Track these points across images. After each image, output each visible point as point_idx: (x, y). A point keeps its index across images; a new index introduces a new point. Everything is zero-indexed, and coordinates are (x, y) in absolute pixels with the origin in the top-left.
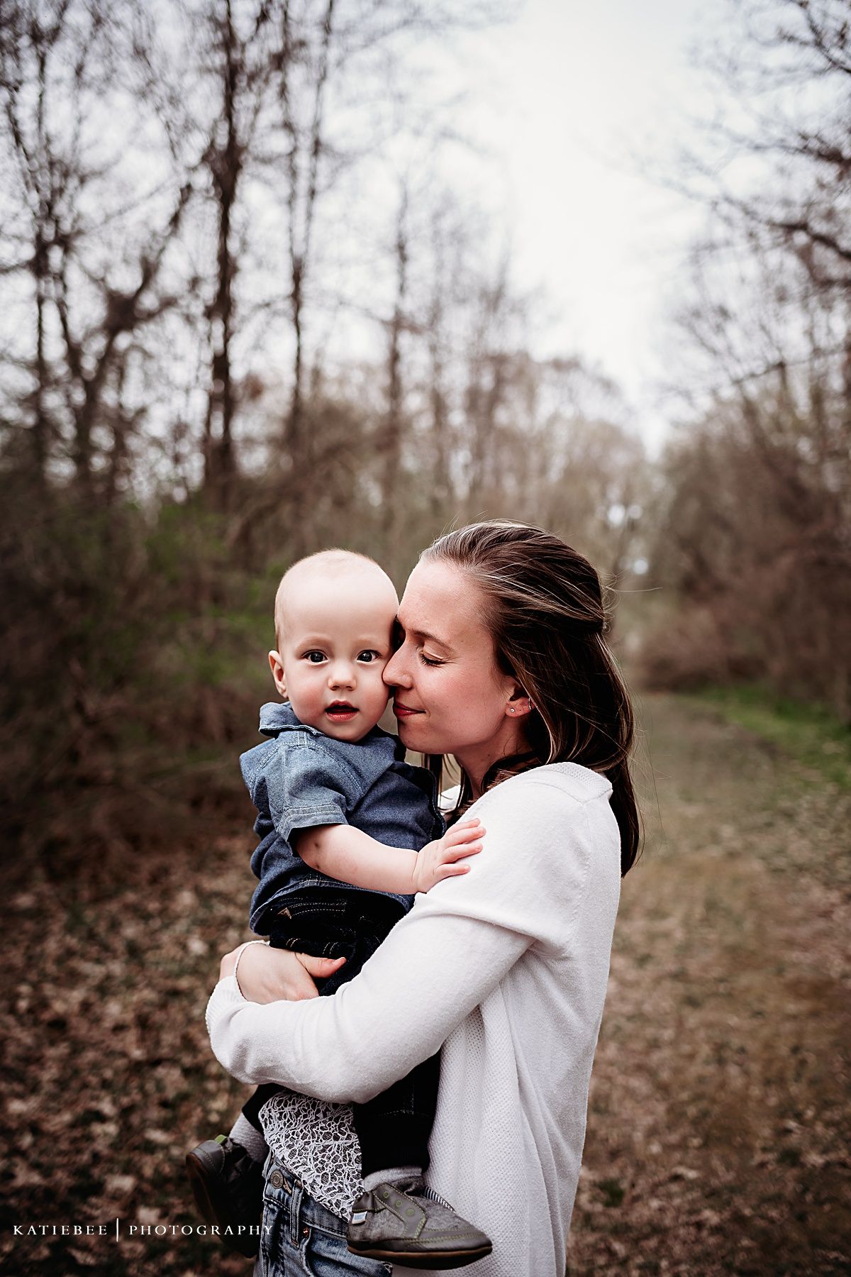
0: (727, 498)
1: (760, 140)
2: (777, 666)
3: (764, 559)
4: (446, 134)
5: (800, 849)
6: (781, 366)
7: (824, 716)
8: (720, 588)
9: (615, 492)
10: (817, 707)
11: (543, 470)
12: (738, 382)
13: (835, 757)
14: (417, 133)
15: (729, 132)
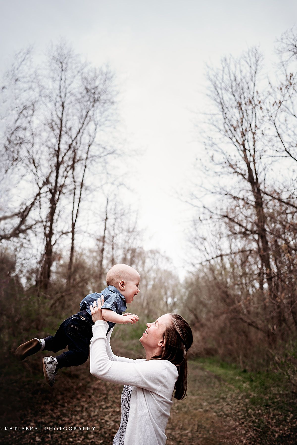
0: (204, 297)
1: (214, 191)
2: (221, 351)
3: (216, 316)
4: (121, 184)
5: (227, 409)
6: (221, 256)
7: (236, 368)
8: (202, 325)
9: (169, 293)
10: (233, 365)
11: (146, 285)
12: (208, 261)
13: (239, 380)
14: (113, 184)
15: (205, 188)
